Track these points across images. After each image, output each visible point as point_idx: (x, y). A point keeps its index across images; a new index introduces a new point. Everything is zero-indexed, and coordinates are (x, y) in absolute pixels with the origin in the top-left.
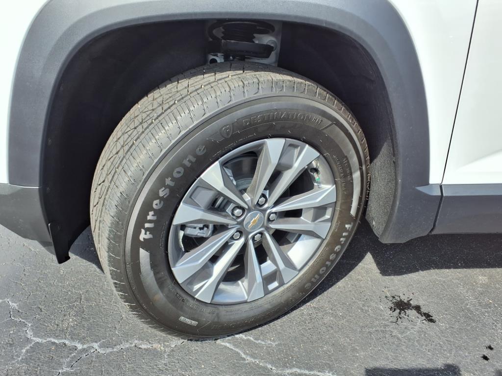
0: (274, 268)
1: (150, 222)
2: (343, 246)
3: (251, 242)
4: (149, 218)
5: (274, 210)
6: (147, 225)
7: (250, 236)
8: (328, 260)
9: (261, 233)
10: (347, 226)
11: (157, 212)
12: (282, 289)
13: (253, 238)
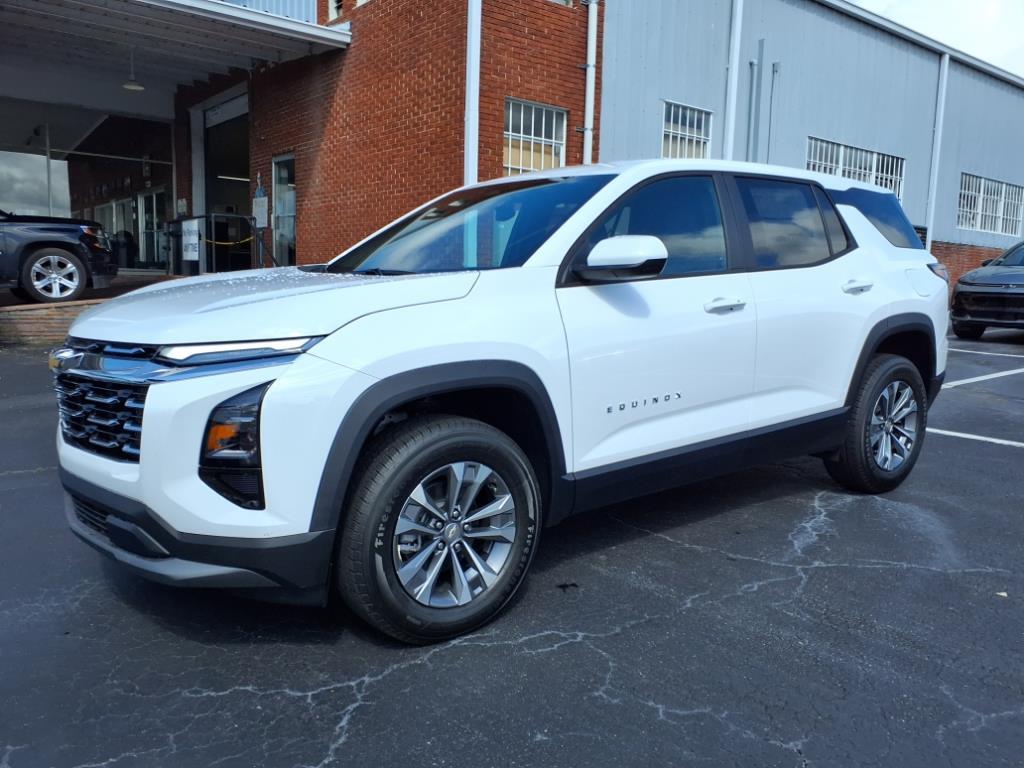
0: (476, 573)
1: (381, 532)
2: (531, 547)
3: (453, 550)
4: (381, 529)
5: (467, 521)
6: (379, 535)
7: (452, 545)
8: (521, 562)
9: (459, 542)
10: (530, 529)
11: (385, 525)
12: (485, 593)
13: (454, 546)
